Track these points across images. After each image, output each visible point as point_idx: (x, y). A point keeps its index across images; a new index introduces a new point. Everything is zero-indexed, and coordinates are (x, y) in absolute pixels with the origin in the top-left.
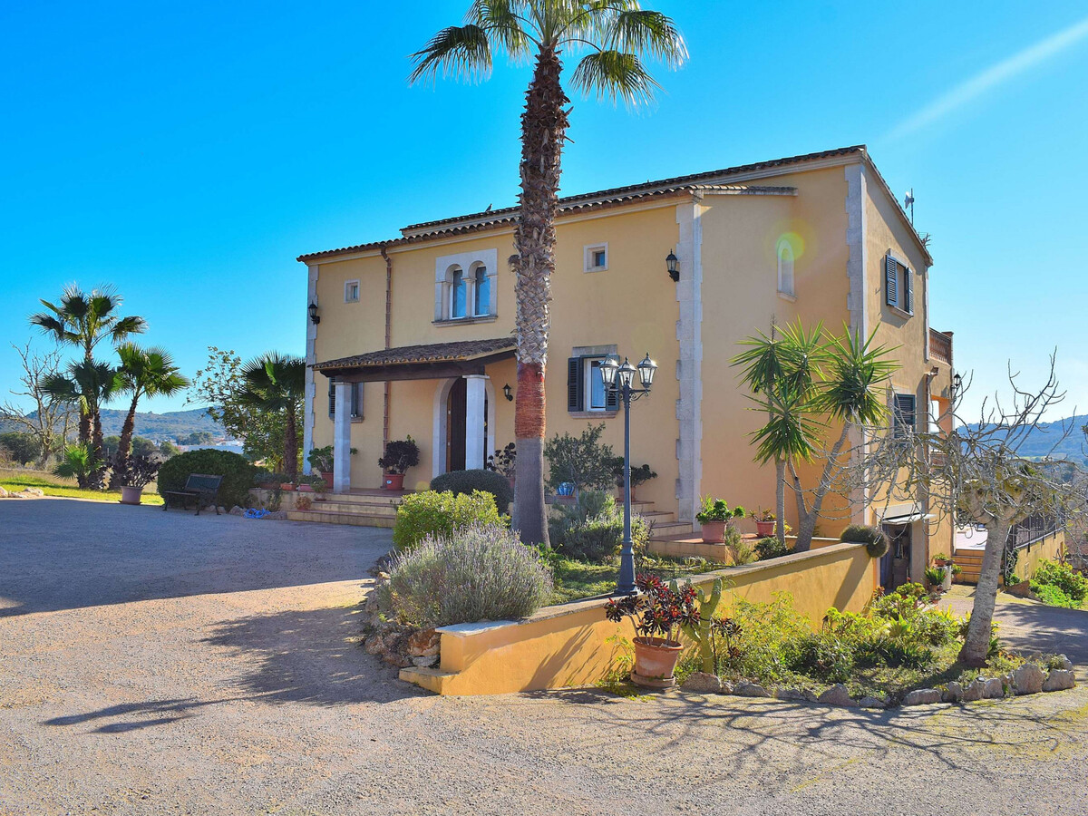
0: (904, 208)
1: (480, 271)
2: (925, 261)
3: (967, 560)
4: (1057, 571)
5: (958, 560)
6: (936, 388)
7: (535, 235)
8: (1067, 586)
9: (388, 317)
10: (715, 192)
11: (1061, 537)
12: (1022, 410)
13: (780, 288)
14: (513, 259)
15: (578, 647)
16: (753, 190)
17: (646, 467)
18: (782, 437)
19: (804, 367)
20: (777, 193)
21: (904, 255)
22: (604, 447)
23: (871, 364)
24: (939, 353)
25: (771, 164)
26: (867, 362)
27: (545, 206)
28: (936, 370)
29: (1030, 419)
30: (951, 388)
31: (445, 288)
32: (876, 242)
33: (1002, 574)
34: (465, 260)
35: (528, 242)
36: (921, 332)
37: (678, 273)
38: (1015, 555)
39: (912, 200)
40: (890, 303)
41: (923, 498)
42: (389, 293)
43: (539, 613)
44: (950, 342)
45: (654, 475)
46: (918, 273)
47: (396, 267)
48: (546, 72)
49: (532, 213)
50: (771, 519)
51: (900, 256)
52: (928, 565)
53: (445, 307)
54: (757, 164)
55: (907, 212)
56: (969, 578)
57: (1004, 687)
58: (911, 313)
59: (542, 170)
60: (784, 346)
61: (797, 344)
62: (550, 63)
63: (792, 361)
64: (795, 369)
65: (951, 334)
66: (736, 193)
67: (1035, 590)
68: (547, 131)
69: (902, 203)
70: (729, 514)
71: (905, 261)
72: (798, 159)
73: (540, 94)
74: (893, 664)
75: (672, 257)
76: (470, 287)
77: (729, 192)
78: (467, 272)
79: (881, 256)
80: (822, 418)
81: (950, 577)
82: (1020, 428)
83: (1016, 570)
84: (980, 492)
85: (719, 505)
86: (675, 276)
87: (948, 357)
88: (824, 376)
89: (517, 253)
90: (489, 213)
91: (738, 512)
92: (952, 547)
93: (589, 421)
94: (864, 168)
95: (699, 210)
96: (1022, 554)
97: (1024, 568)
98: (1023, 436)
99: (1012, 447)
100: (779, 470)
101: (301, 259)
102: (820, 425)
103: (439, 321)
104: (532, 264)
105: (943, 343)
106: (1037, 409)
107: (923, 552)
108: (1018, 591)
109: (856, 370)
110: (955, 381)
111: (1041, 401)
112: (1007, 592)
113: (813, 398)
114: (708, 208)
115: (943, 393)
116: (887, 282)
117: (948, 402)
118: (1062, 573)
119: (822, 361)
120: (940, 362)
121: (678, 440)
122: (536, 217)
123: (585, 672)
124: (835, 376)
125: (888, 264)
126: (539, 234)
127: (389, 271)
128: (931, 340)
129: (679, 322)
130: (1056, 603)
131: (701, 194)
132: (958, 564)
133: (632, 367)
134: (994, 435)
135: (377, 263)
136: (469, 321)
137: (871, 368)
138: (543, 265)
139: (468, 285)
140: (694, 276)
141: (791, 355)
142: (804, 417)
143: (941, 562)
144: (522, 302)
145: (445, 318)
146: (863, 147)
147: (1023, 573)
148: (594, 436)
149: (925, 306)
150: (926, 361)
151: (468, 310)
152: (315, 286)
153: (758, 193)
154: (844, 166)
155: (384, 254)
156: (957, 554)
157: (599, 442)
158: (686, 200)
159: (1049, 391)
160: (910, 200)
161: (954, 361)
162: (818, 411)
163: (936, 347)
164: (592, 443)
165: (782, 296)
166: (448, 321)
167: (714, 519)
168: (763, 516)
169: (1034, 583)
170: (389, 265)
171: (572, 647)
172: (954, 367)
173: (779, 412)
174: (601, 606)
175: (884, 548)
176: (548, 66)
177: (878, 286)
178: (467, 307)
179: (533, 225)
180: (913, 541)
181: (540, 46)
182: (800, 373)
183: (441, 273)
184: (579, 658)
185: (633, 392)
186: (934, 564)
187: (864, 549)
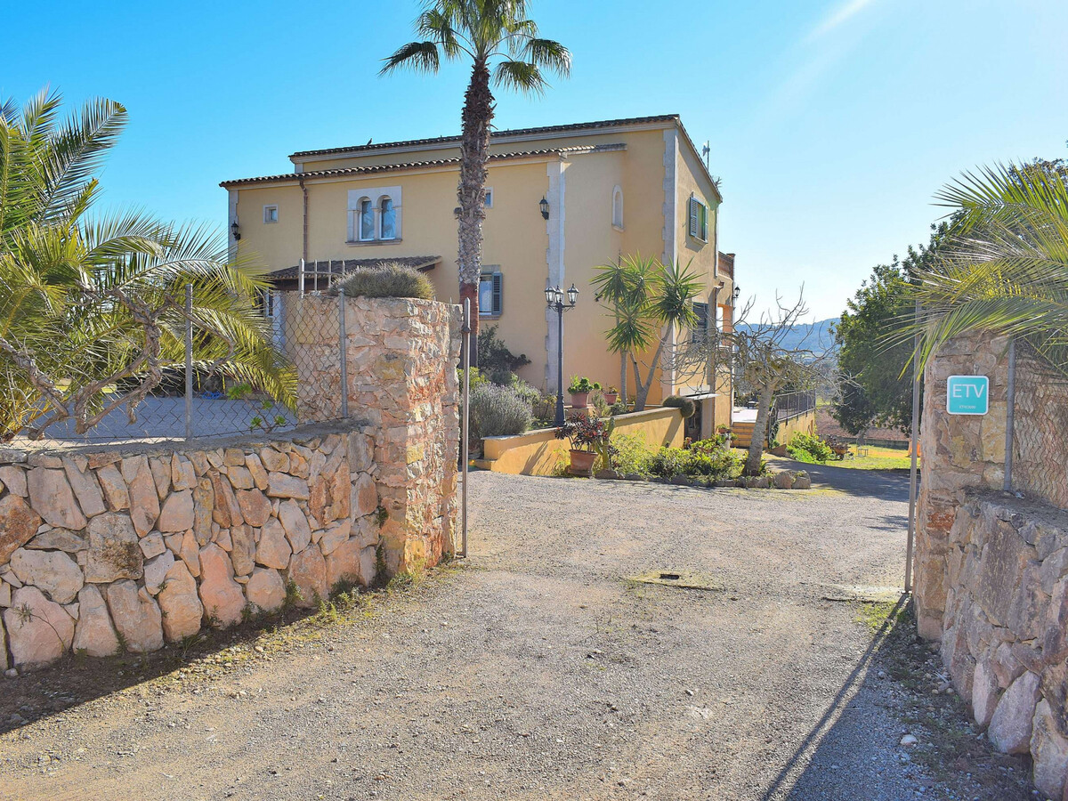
0: (701, 156)
1: (385, 202)
2: (716, 198)
3: (741, 430)
4: (807, 440)
5: (735, 430)
6: (721, 299)
7: (473, 195)
8: (813, 450)
9: (306, 237)
10: (574, 153)
11: (811, 416)
12: (783, 319)
13: (614, 222)
14: (457, 211)
15: (542, 454)
16: (598, 148)
17: (523, 356)
18: (627, 335)
19: (641, 285)
20: (613, 150)
21: (702, 196)
22: (498, 341)
23: (687, 285)
24: (725, 270)
25: (608, 123)
26: (684, 284)
27: (480, 174)
28: (722, 284)
29: (788, 323)
30: (733, 298)
31: (356, 215)
32: (684, 186)
33: (767, 440)
34: (374, 194)
35: (469, 199)
36: (712, 255)
37: (548, 213)
38: (776, 426)
39: (708, 150)
40: (692, 234)
41: (712, 382)
42: (306, 217)
43: (527, 433)
44: (733, 261)
45: (530, 362)
46: (712, 210)
47: (311, 196)
48: (480, 79)
49: (472, 180)
50: (615, 392)
51: (700, 197)
52: (713, 432)
53: (356, 232)
54: (596, 123)
55: (704, 159)
56: (743, 443)
57: (770, 483)
58: (706, 241)
59: (478, 149)
60: (627, 271)
61: (637, 270)
62: (483, 72)
63: (633, 282)
64: (635, 286)
65: (733, 255)
66: (588, 151)
67: (791, 452)
68: (481, 122)
69: (700, 151)
70: (590, 388)
71: (703, 201)
72: (628, 121)
73: (476, 95)
74: (705, 473)
75: (544, 202)
76: (377, 215)
77: (583, 152)
78: (375, 203)
79: (687, 198)
80: (653, 322)
81: (729, 443)
82: (783, 328)
83: (777, 438)
84: (757, 370)
85: (584, 382)
86: (546, 215)
87: (731, 274)
88: (655, 293)
89: (460, 206)
90: (369, 147)
91: (596, 386)
92: (731, 420)
93: (487, 322)
94: (677, 131)
95: (563, 166)
96: (781, 426)
97: (783, 435)
98: (783, 335)
99: (777, 342)
100: (623, 357)
101: (222, 184)
102: (651, 325)
103: (351, 242)
104: (471, 215)
105: (728, 262)
106: (792, 318)
107: (711, 422)
108: (778, 452)
109: (676, 289)
110: (735, 292)
111: (795, 313)
112: (771, 453)
113: (647, 307)
114: (569, 164)
115: (727, 301)
116: (690, 218)
117: (729, 309)
118: (811, 442)
119: (653, 282)
120: (725, 277)
121: (547, 337)
122: (474, 182)
123: (544, 469)
124: (663, 293)
125: (692, 204)
126: (476, 194)
127: (306, 199)
128: (720, 260)
129: (548, 249)
130: (805, 461)
131: (565, 155)
132: (734, 433)
133: (562, 291)
134: (766, 335)
135: (294, 192)
136: (377, 242)
137: (687, 288)
138: (479, 216)
139: (376, 214)
140: (559, 217)
141: (633, 277)
142: (641, 320)
143: (723, 431)
144: (464, 241)
145: (356, 240)
146: (677, 116)
147: (782, 440)
148: (491, 333)
149: (716, 235)
150: (715, 277)
151: (376, 234)
152: (234, 208)
153: (601, 150)
154: (663, 130)
155: (302, 185)
156: (734, 425)
157: (495, 338)
158: (555, 159)
159: (799, 308)
160: (707, 150)
161: (735, 277)
162: (650, 317)
163: (723, 266)
164: (490, 339)
165: (616, 228)
166: (358, 242)
167: (580, 391)
168: (609, 390)
169: (789, 448)
170: (306, 194)
171: (540, 453)
172: (735, 281)
173: (625, 317)
174: (552, 432)
175: (692, 411)
176: (480, 75)
177: (684, 221)
178: (375, 231)
179: (472, 188)
180: (703, 415)
181: (475, 60)
182: (638, 290)
183: (353, 203)
184: (543, 459)
185: (564, 306)
186: (717, 432)
187: (679, 412)
